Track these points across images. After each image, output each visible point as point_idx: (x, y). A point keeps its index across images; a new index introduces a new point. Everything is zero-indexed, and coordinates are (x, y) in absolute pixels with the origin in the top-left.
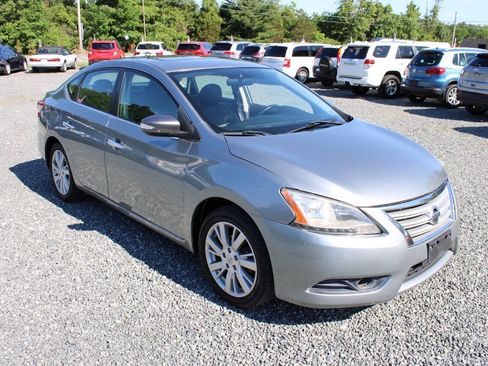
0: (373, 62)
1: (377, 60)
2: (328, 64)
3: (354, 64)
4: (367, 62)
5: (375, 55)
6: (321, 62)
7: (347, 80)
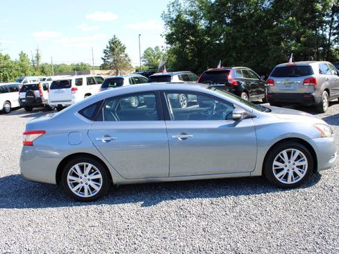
0: (76, 89)
1: (78, 87)
2: (34, 95)
3: (63, 92)
4: (73, 89)
5: (77, 84)
6: (26, 95)
7: (59, 103)
